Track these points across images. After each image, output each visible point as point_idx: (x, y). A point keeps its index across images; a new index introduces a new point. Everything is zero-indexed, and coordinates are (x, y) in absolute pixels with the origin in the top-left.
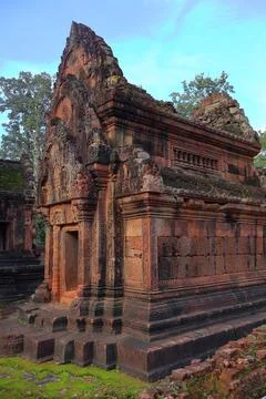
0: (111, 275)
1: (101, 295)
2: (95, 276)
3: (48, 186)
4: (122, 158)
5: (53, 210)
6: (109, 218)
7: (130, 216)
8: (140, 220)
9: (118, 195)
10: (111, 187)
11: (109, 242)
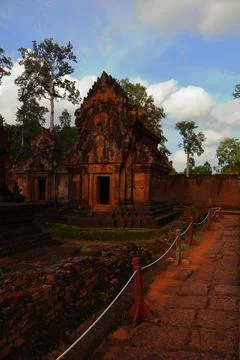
0: (129, 195)
1: (126, 204)
3: (91, 154)
4: (137, 148)
6: (129, 172)
8: (143, 174)
9: (134, 163)
10: (130, 158)
11: (128, 182)
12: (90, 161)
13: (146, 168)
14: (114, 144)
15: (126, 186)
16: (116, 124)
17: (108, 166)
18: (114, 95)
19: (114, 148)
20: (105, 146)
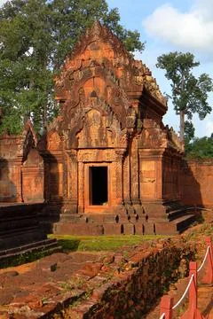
3: (80, 135)
4: (145, 126)
6: (134, 160)
9: (141, 147)
10: (135, 142)
11: (133, 173)
12: (80, 145)
13: (158, 153)
14: (115, 121)
15: (131, 179)
16: (117, 94)
17: (106, 151)
18: (112, 54)
19: (115, 126)
20: (101, 124)
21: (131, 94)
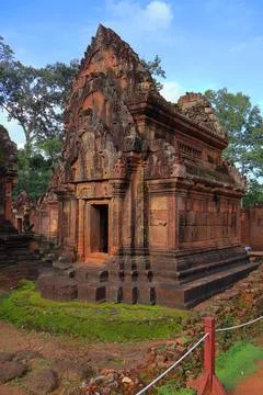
0: (140, 239)
1: (133, 255)
2: (127, 240)
3: (77, 165)
4: (153, 149)
5: (81, 187)
6: (139, 196)
7: (157, 194)
8: (165, 198)
9: (147, 178)
10: (141, 171)
12: (78, 177)
15: (133, 221)
17: (103, 185)
18: (115, 61)
20: (96, 149)
21: (133, 107)
